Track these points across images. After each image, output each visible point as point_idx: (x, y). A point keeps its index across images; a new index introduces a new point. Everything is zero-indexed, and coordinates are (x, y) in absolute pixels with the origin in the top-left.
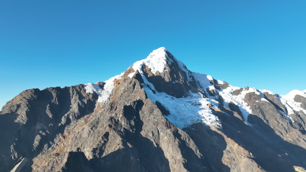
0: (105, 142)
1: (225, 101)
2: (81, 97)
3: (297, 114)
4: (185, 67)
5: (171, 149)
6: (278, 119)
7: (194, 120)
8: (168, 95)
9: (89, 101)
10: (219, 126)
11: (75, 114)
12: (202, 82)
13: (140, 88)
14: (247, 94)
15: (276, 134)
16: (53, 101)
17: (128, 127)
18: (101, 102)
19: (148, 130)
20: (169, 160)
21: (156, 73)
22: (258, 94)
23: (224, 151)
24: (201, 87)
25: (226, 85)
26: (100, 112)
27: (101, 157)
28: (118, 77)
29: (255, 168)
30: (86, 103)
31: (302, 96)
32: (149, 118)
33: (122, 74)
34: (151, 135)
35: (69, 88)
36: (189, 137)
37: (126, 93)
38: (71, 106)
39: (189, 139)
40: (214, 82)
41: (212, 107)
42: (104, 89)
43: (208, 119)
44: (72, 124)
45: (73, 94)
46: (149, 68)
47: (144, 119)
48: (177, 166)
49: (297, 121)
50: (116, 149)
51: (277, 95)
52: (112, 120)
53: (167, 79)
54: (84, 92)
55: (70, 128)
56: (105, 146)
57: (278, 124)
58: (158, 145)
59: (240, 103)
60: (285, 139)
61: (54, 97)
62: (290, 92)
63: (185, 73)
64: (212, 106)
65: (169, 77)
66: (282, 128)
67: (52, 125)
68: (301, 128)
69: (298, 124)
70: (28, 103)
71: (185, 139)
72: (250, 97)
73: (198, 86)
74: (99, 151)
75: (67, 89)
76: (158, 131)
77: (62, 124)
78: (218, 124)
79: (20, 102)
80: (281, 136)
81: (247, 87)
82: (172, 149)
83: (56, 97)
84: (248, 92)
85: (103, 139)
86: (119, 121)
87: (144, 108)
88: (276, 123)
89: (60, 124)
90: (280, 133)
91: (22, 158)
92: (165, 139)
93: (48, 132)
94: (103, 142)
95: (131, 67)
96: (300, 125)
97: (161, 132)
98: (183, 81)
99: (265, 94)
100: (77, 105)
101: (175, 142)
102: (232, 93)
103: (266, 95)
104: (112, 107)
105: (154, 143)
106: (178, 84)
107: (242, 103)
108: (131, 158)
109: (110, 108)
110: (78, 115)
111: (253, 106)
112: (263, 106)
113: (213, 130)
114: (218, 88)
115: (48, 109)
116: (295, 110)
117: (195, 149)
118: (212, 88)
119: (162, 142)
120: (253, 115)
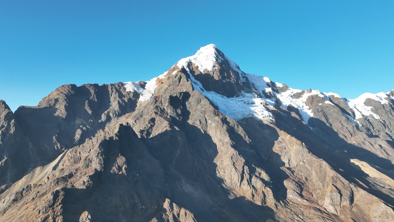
0: (152, 126)
1: (284, 104)
2: (121, 96)
3: (365, 118)
4: (238, 68)
5: (218, 133)
6: (342, 122)
7: (245, 114)
8: (217, 94)
9: (130, 99)
10: (272, 121)
11: (115, 111)
12: (257, 84)
13: (186, 82)
14: (309, 97)
15: (340, 137)
16: (91, 97)
17: (174, 115)
18: (143, 101)
19: (195, 118)
20: (217, 144)
21: (204, 71)
22: (322, 96)
23: (275, 142)
24: (256, 90)
25: (285, 89)
26: (143, 105)
27: (149, 138)
28: (161, 77)
29: (305, 153)
30: (127, 101)
31: (373, 99)
32: (196, 108)
33: (166, 73)
34: (198, 123)
35: (107, 85)
36: (238, 124)
37: (171, 87)
38: (111, 104)
39: (238, 126)
40: (272, 85)
41: (267, 106)
42: (146, 89)
43: (260, 114)
44: (112, 121)
45: (112, 92)
46: (196, 65)
47: (191, 110)
48: (224, 148)
49: (365, 126)
50: (164, 131)
51: (345, 99)
52: (157, 108)
53: (216, 77)
54: (124, 91)
55: (111, 125)
56: (152, 129)
57: (343, 127)
58: (205, 132)
59: (301, 106)
60: (349, 142)
61: (93, 94)
62: (360, 96)
63: (238, 73)
64: (267, 104)
65: (219, 75)
66: (346, 131)
67: (92, 121)
68: (369, 132)
69: (366, 128)
70: (66, 98)
71: (233, 126)
72: (312, 100)
73: (252, 87)
74: (146, 133)
75: (105, 87)
76: (206, 120)
77: (102, 121)
78: (271, 118)
79: (58, 96)
80: (345, 139)
81: (310, 90)
82: (220, 133)
83: (94, 94)
84: (310, 94)
85: (150, 123)
86: (165, 110)
87: (191, 100)
88: (340, 126)
89: (100, 121)
90: (344, 137)
91: (65, 149)
92: (213, 125)
93: (89, 127)
94: (149, 126)
95: (176, 65)
96: (368, 130)
97: (209, 120)
98: (235, 80)
99: (330, 97)
100: (117, 103)
101: (223, 127)
102: (292, 96)
103: (332, 99)
104: (156, 101)
105: (202, 130)
106: (229, 83)
107: (303, 106)
108: (178, 138)
109: (155, 101)
110: (119, 113)
111: (315, 109)
112: (327, 109)
113: (265, 123)
114: (276, 90)
115: (86, 105)
116: (363, 114)
117: (244, 135)
118: (268, 90)
119: (209, 129)
120: (314, 118)
